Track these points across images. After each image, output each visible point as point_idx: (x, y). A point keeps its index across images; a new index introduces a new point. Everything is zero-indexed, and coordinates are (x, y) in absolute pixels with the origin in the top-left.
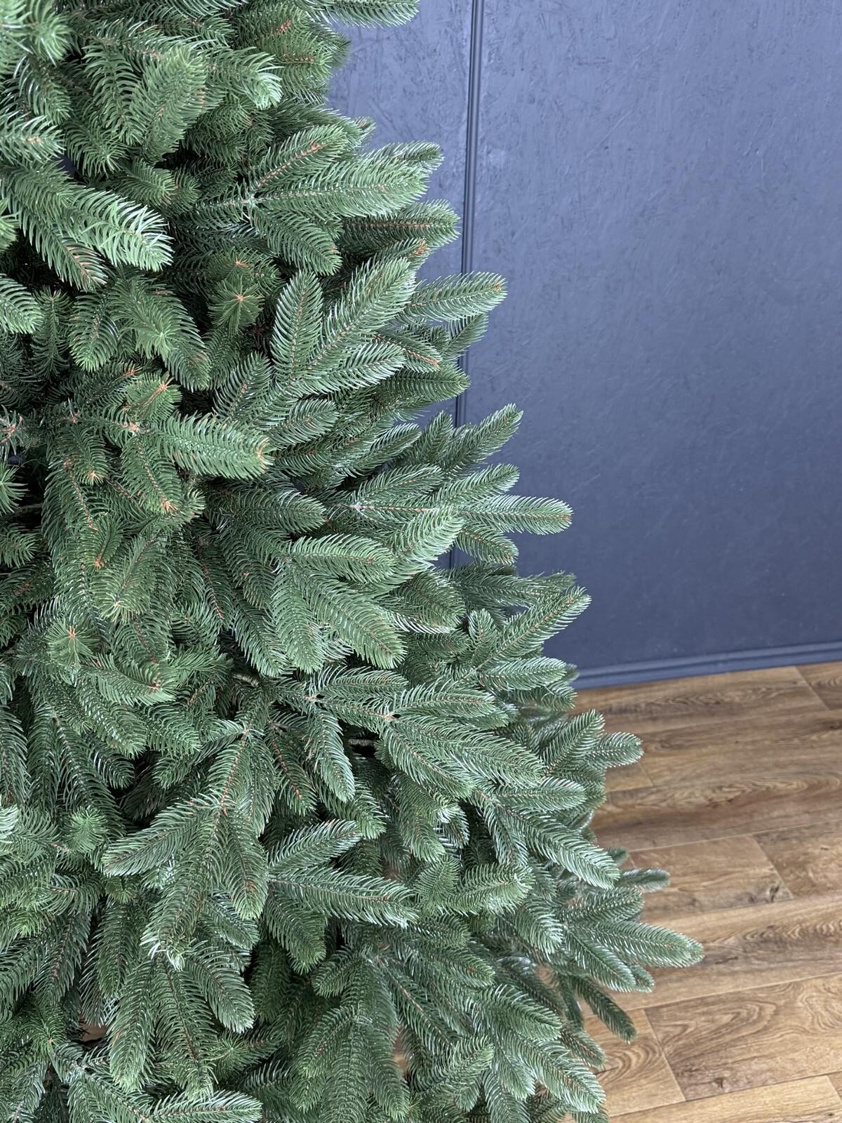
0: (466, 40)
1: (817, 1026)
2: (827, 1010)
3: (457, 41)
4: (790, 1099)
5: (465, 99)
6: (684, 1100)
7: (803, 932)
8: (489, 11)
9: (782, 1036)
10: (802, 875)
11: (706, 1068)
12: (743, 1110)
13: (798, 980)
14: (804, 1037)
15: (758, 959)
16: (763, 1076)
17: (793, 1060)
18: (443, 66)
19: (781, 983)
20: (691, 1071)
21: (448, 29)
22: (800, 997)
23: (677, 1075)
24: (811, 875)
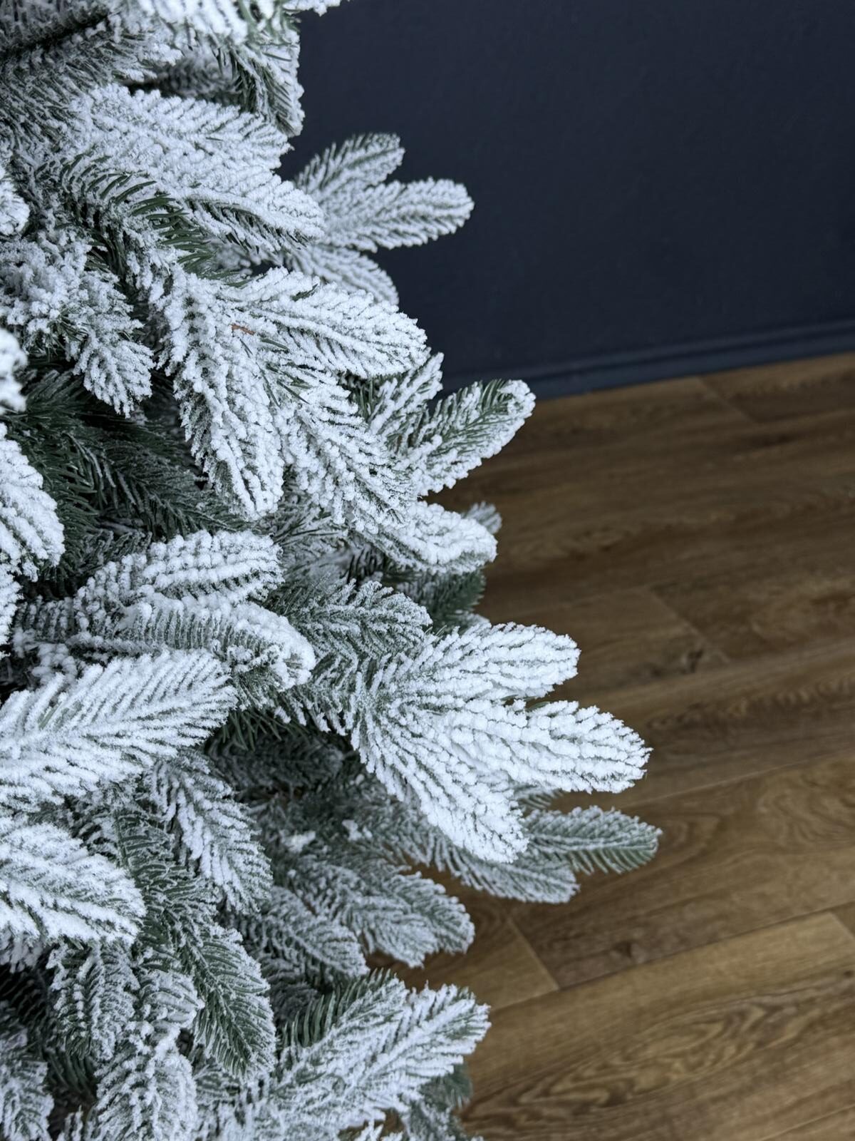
1: (800, 839)
2: (814, 813)
4: (765, 960)
6: (555, 987)
7: (755, 707)
9: (736, 861)
10: (743, 629)
11: (596, 930)
12: (676, 989)
13: (754, 774)
14: (781, 859)
15: (676, 752)
16: (709, 928)
17: (762, 896)
19: (724, 782)
20: (565, 939)
22: (761, 800)
23: (539, 951)
24: (756, 628)
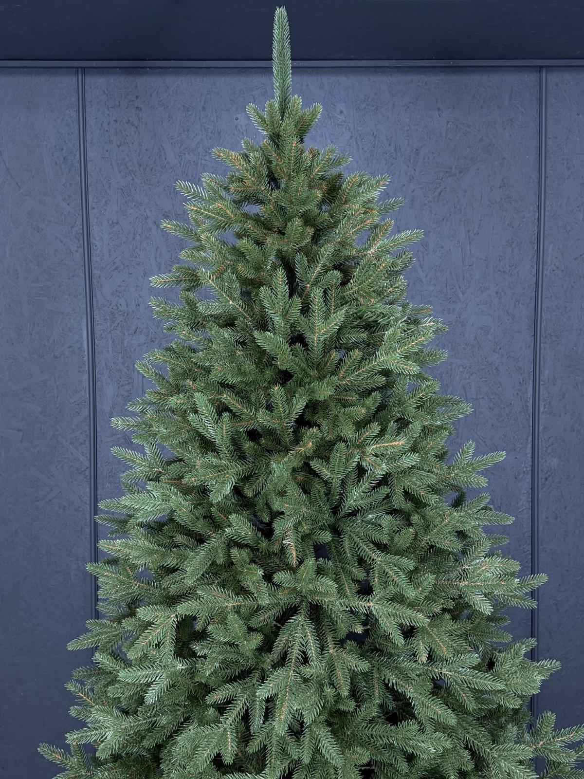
0: (529, 398)
3: (524, 398)
5: (530, 430)
8: (543, 383)
18: (516, 412)
21: (519, 392)
